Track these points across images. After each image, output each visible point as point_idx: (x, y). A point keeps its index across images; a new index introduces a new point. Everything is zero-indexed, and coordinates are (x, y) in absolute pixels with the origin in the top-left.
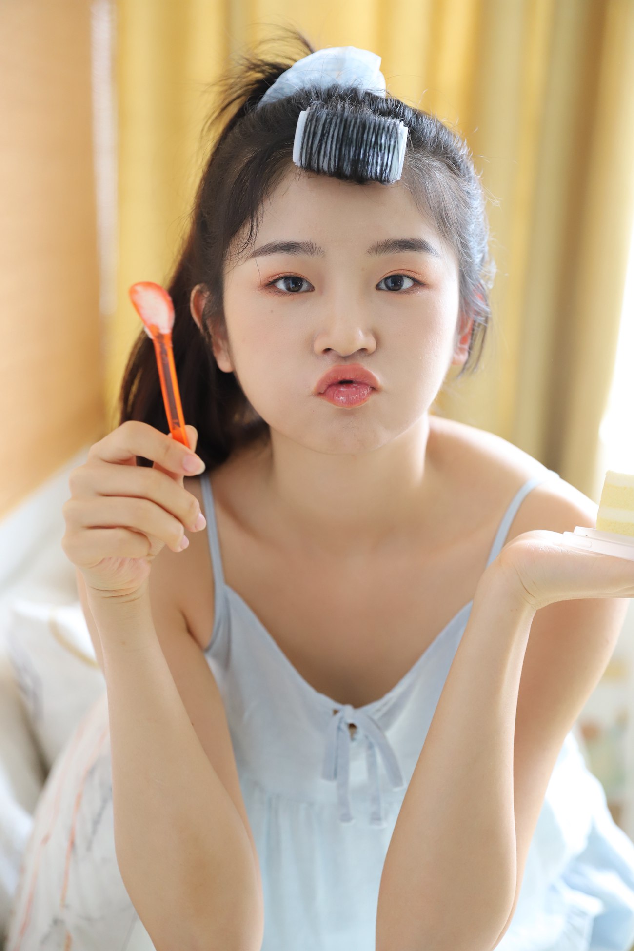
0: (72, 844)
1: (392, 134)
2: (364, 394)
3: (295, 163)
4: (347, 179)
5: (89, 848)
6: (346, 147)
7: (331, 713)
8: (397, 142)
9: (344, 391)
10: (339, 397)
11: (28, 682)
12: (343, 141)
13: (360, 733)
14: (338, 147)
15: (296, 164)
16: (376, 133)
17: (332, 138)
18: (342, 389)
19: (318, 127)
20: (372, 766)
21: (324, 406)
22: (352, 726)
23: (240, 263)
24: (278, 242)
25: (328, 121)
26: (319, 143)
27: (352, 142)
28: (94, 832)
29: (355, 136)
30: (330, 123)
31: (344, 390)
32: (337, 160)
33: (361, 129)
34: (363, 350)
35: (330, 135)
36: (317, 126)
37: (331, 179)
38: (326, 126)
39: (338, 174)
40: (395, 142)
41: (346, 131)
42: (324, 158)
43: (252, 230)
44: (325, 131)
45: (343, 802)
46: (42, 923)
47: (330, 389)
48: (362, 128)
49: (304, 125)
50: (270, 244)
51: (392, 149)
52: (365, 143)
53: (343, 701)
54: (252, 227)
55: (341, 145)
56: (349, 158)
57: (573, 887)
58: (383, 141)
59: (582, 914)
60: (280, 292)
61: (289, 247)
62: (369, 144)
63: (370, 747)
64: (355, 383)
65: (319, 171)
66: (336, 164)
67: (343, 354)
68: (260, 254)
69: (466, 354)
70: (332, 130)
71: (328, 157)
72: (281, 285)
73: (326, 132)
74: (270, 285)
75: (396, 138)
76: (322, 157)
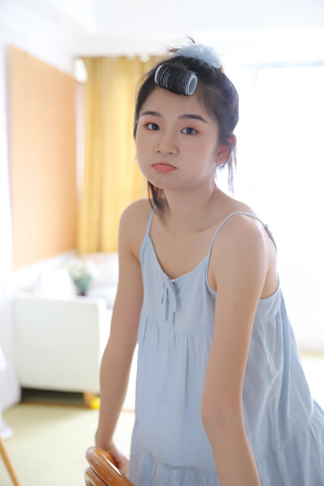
1: (187, 78)
17: (167, 76)
26: (162, 78)
30: (168, 71)
32: (168, 85)
34: (171, 153)
36: (162, 72)
44: (165, 74)
49: (159, 71)
50: (147, 111)
55: (169, 80)
68: (144, 115)
74: (147, 125)
76: (163, 83)
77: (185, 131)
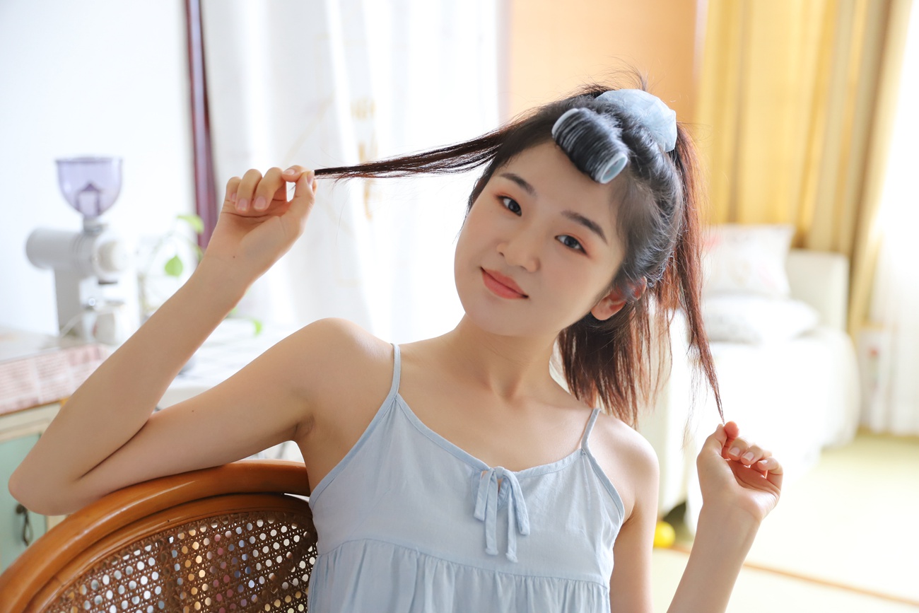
12: (582, 139)
16: (603, 147)
19: (573, 123)
24: (517, 176)
25: (583, 123)
26: (568, 132)
29: (589, 141)
32: (572, 147)
34: (523, 268)
35: (577, 132)
38: (579, 125)
41: (587, 135)
48: (597, 139)
49: (567, 117)
52: (592, 148)
55: (579, 141)
58: (603, 154)
60: (503, 205)
66: (571, 150)
68: (505, 177)
70: (580, 129)
71: (569, 143)
72: (507, 202)
73: (576, 128)
74: (501, 198)
76: (566, 141)
77: (563, 239)
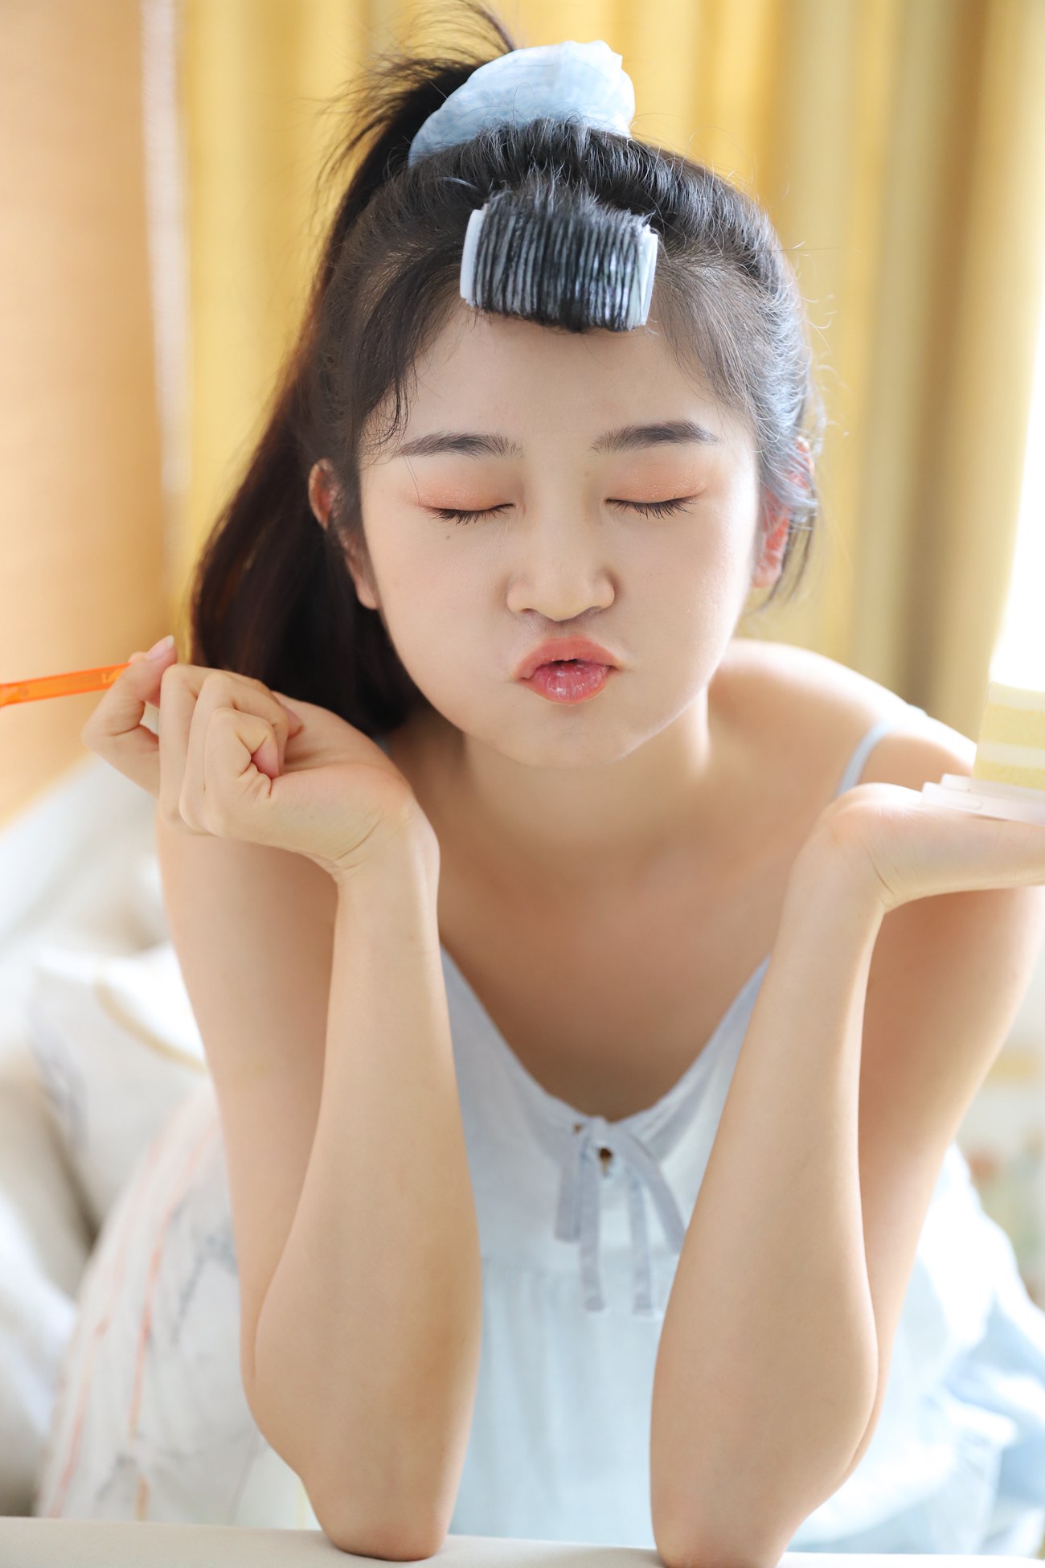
0: (147, 1334)
1: (630, 251)
2: (596, 681)
3: (465, 300)
4: (555, 325)
5: (175, 1337)
6: (549, 279)
7: (570, 1128)
8: (636, 270)
9: (563, 677)
10: (555, 688)
11: (62, 1084)
12: (545, 267)
13: (618, 1164)
14: (537, 279)
15: (467, 302)
16: (601, 252)
17: (526, 264)
18: (559, 674)
19: (501, 246)
20: (637, 1221)
21: (531, 701)
22: (605, 1154)
23: (385, 458)
24: (444, 435)
25: (518, 233)
26: (503, 274)
27: (559, 270)
28: (183, 1311)
29: (564, 260)
30: (522, 237)
31: (563, 675)
32: (535, 300)
33: (574, 247)
34: (590, 609)
35: (522, 261)
36: (499, 245)
37: (528, 325)
38: (515, 245)
39: (540, 317)
40: (633, 269)
41: (549, 250)
42: (513, 296)
43: (398, 412)
44: (512, 253)
45: (589, 1278)
46: (99, 1465)
47: (539, 673)
48: (577, 245)
49: (476, 242)
50: (431, 437)
51: (628, 281)
52: (581, 272)
53: (591, 1112)
54: (398, 407)
55: (542, 277)
56: (556, 296)
57: (965, 1400)
58: (613, 267)
59: (982, 1442)
61: (464, 443)
62: (588, 273)
63: (635, 1187)
64: (581, 664)
65: (507, 313)
66: (535, 307)
67: (558, 619)
68: (415, 452)
69: (779, 567)
70: (524, 250)
71: (520, 297)
73: (515, 255)
75: (635, 262)
76: (509, 294)
